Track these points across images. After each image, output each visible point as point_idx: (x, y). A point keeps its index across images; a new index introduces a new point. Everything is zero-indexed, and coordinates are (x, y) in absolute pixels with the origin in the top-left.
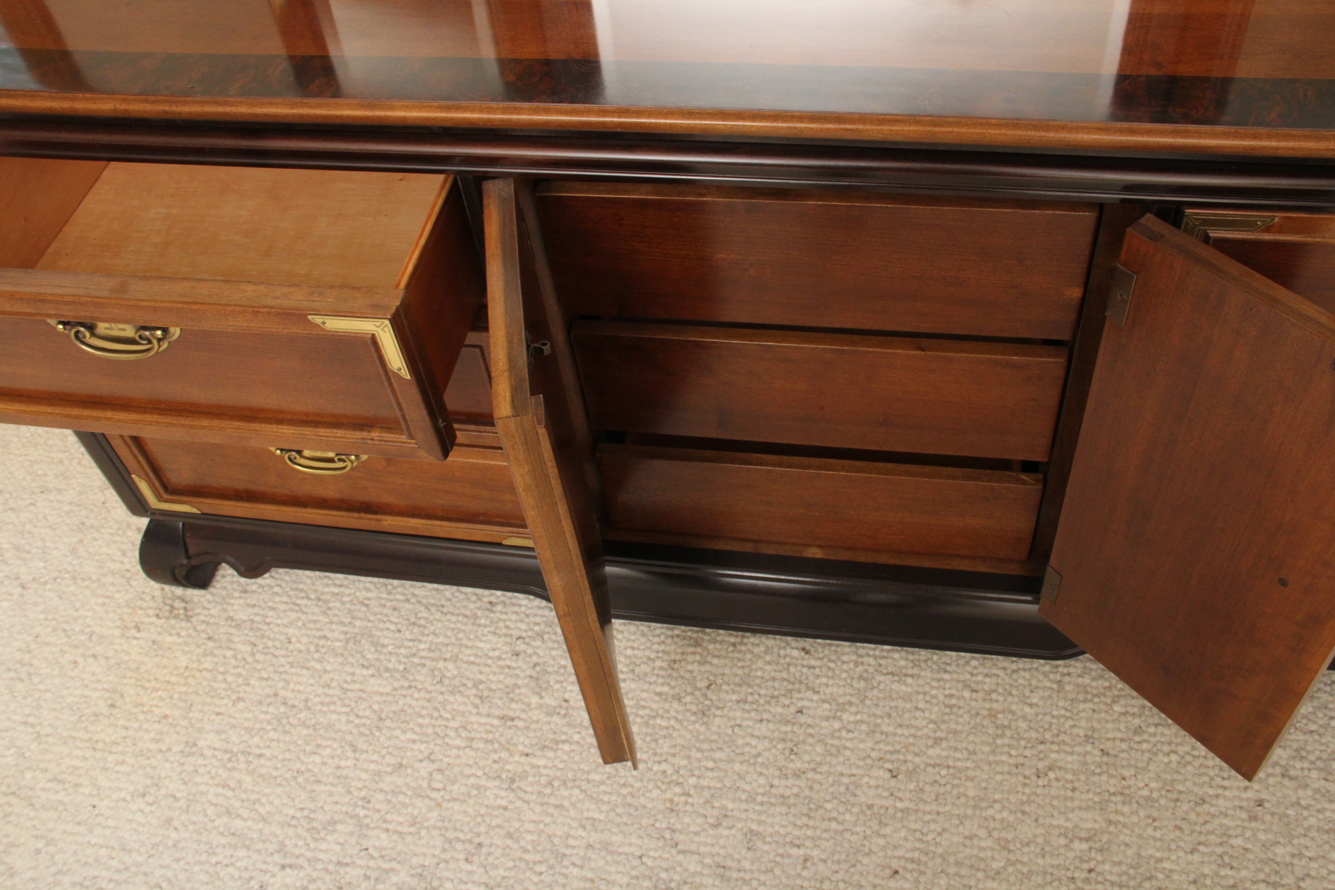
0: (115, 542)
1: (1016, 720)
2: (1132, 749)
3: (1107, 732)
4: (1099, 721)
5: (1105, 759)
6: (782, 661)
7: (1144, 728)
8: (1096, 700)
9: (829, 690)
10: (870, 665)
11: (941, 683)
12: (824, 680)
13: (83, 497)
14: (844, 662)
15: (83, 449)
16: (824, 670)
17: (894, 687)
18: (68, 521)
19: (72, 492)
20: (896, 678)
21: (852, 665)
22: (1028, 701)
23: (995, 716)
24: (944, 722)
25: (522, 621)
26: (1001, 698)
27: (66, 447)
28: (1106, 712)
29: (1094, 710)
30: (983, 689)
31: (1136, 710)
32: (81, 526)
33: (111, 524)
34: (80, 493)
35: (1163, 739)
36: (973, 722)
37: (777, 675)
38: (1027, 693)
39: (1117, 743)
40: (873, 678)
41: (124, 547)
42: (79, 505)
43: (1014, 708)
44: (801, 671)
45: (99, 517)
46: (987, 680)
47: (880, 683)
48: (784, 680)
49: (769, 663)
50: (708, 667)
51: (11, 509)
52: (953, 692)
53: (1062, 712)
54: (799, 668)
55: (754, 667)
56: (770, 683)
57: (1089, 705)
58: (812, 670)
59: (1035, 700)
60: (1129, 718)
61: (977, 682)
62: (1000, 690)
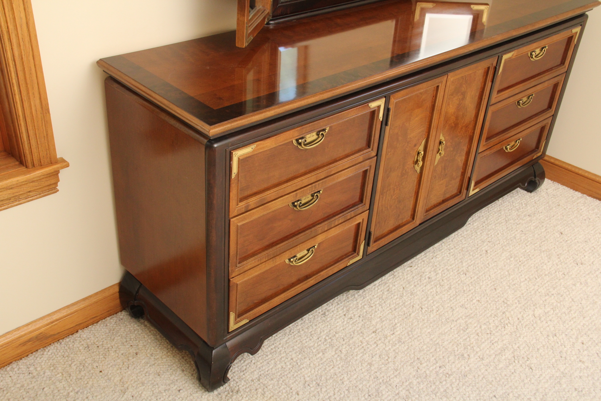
5: (491, 243)
9: (427, 270)
12: (423, 269)
16: (419, 267)
24: (456, 258)
26: (458, 247)
30: (453, 248)
36: (461, 255)
37: (413, 275)
38: (461, 242)
48: (416, 275)
49: (408, 275)
55: (406, 277)
59: (464, 243)
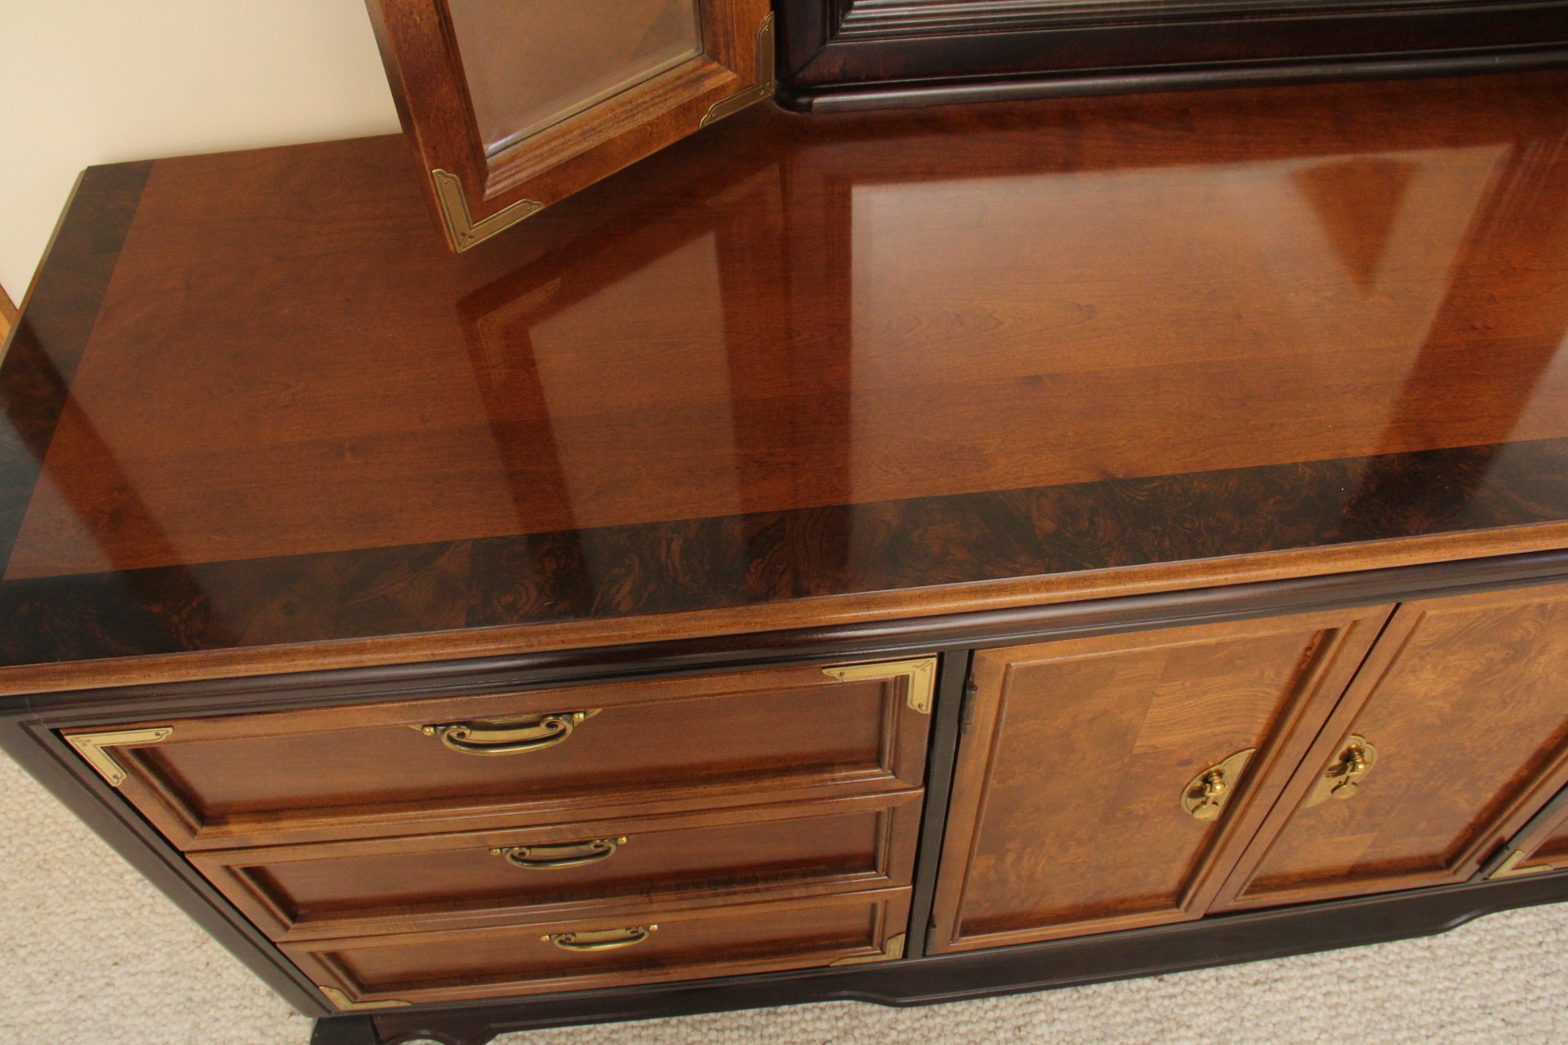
0: (244, 1018)
1: (1405, 1006)
2: (1532, 1011)
3: (1499, 996)
4: (1486, 985)
5: (1510, 1030)
6: (1138, 997)
7: (1532, 982)
8: (1473, 960)
9: (1201, 1021)
10: (1232, 978)
11: (1315, 981)
12: (1192, 1009)
13: (176, 960)
14: (1204, 981)
15: (152, 889)
16: (1187, 996)
17: (1267, 998)
18: (167, 1000)
19: (157, 955)
20: (1266, 987)
21: (1213, 982)
22: (1408, 979)
23: (1382, 1007)
24: (1334, 1028)
25: (819, 1018)
26: (1380, 983)
27: (127, 891)
28: (1488, 972)
29: (1476, 974)
30: (1358, 977)
31: (1515, 963)
32: (188, 1004)
33: (229, 992)
34: (170, 955)
35: (1556, 991)
36: (1363, 1020)
37: (1140, 1016)
38: (1404, 970)
39: (1514, 1007)
40: (1242, 993)
41: (259, 1024)
42: (176, 973)
43: (1397, 991)
44: (1162, 1005)
45: (209, 986)
46: (1358, 964)
47: (1250, 996)
48: (1149, 1020)
49: (1123, 1003)
50: (1057, 1026)
51: (81, 997)
52: (1330, 988)
53: (1447, 984)
54: (1159, 1001)
55: (1110, 1012)
56: (1136, 1029)
57: (1469, 968)
58: (1174, 1000)
59: (1414, 977)
60: (1514, 974)
61: (1349, 970)
62: (1376, 973)
